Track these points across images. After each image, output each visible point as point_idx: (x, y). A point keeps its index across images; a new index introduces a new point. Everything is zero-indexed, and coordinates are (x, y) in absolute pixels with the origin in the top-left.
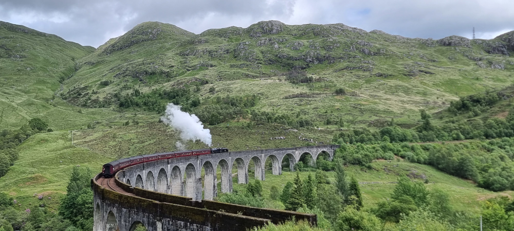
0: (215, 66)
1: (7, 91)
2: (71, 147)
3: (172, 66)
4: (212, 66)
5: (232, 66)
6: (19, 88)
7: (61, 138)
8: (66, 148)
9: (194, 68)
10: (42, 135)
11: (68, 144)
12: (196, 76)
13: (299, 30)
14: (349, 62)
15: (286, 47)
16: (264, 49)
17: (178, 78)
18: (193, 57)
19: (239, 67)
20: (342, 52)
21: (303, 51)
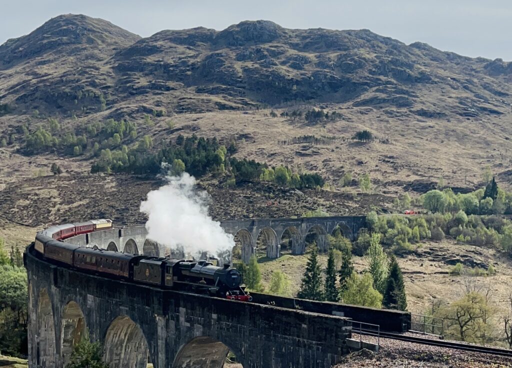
0: (173, 89)
4: (168, 89)
5: (199, 91)
12: (145, 105)
13: (304, 38)
14: (377, 91)
15: (283, 63)
16: (249, 64)
17: (117, 106)
18: (138, 74)
19: (211, 92)
20: (367, 74)
21: (309, 70)
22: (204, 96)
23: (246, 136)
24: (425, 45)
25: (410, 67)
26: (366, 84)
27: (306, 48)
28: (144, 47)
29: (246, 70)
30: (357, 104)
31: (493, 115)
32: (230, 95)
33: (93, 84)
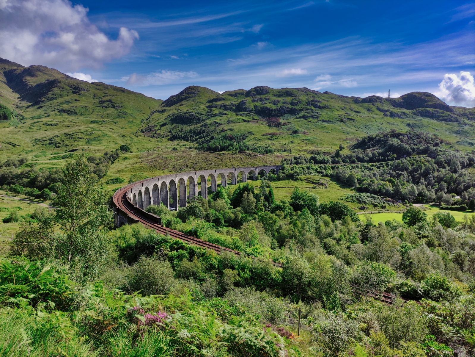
0: (227, 114)
1: (112, 127)
2: (139, 162)
3: (203, 114)
4: (225, 114)
5: (237, 115)
6: (119, 126)
7: (135, 157)
8: (137, 163)
9: (215, 115)
10: (126, 155)
11: (139, 160)
12: (216, 121)
13: (279, 92)
14: (306, 113)
15: (270, 103)
16: (256, 104)
17: (206, 121)
18: (215, 109)
19: (241, 115)
20: (302, 106)
21: (279, 105)
22: (239, 117)
23: (251, 133)
24: (329, 92)
25: (320, 102)
26: (302, 110)
27: (280, 96)
28: (218, 98)
29: (255, 106)
30: (297, 118)
31: (352, 121)
32: (248, 116)
33: (198, 113)
